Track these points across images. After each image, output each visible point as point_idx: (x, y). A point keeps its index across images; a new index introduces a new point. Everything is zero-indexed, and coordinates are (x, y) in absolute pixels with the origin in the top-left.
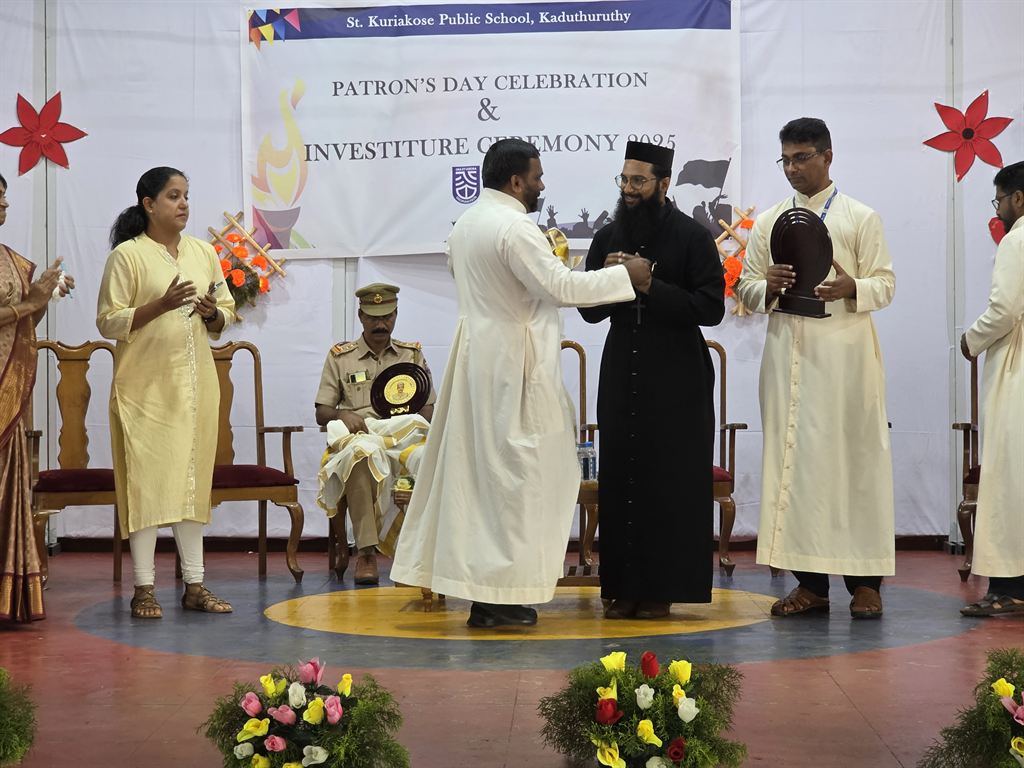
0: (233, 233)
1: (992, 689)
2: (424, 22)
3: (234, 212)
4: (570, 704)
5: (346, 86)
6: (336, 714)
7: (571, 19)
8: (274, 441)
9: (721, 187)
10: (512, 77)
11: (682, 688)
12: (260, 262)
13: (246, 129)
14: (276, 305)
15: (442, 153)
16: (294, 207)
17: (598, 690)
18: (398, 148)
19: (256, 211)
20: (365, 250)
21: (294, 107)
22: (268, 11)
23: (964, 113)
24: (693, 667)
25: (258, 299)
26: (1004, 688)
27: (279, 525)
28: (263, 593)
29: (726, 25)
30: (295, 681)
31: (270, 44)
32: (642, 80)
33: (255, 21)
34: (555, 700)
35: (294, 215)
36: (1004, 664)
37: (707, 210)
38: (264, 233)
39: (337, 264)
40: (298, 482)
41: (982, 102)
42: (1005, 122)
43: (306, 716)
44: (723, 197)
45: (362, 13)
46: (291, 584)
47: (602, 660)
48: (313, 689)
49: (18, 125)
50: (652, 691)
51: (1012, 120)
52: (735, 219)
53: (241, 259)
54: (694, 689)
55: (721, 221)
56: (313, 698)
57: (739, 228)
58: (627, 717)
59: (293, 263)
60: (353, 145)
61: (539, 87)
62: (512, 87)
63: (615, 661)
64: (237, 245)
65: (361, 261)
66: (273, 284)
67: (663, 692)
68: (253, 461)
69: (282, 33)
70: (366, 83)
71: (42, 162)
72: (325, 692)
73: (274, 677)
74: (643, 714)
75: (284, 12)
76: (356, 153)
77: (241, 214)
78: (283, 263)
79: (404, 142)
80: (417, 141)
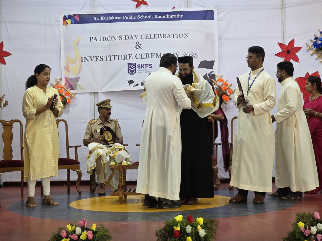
1: (298, 225)
2: (118, 18)
3: (59, 79)
4: (165, 232)
5: (94, 38)
6: (91, 237)
7: (165, 17)
8: (72, 150)
9: (212, 69)
10: (146, 35)
11: (200, 226)
12: (67, 94)
13: (62, 52)
14: (72, 107)
15: (124, 59)
16: (78, 77)
17: (174, 227)
18: (111, 58)
19: (66, 78)
20: (101, 90)
21: (77, 45)
22: (69, 15)
23: (287, 45)
24: (204, 220)
25: (67, 105)
26: (301, 224)
27: (74, 177)
28: (69, 198)
29: (213, 18)
30: (78, 226)
31: (70, 25)
32: (187, 36)
33: (65, 18)
34: (160, 231)
35: (77, 79)
36: (301, 217)
37: (208, 76)
38: (68, 85)
39: (92, 94)
40: (80, 163)
41: (292, 42)
42: (300, 48)
43: (81, 237)
44: (212, 72)
45: (99, 15)
46: (78, 196)
47: (175, 218)
48: (83, 229)
50: (191, 227)
51: (302, 47)
52: (217, 79)
53: (61, 93)
54: (204, 227)
55: (212, 79)
56: (84, 232)
57: (218, 81)
58: (183, 236)
59: (78, 94)
60: (96, 57)
61: (155, 38)
62: (146, 38)
63: (179, 218)
64: (60, 89)
65: (99, 93)
66: (71, 101)
67: (195, 228)
68: (65, 157)
69: (73, 22)
70: (100, 37)
72: (87, 229)
73: (71, 225)
74: (188, 235)
75: (74, 15)
76: (97, 59)
77: (61, 79)
78: (75, 94)
79: (112, 56)
80: (116, 56)
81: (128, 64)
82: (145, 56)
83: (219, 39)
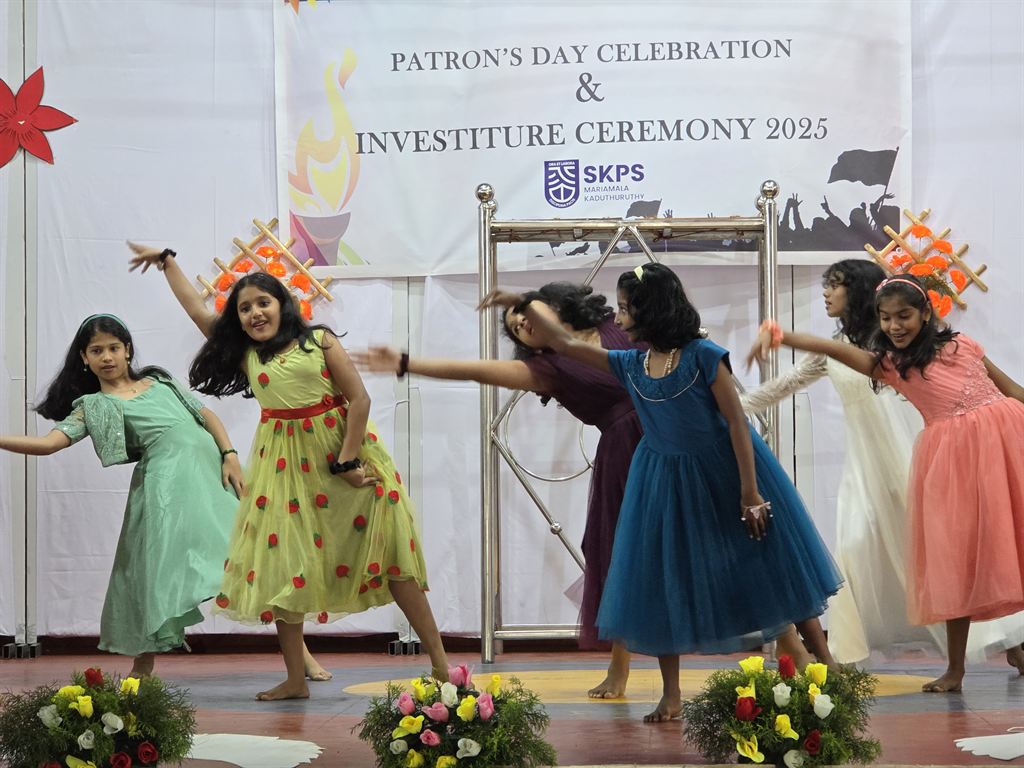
0: (264, 245)
3: (266, 220)
5: (409, 58)
6: (488, 709)
9: (886, 185)
10: (619, 46)
11: (818, 687)
12: (302, 282)
13: (281, 115)
15: (531, 144)
16: (341, 213)
17: (737, 689)
18: (475, 137)
19: (295, 220)
20: (433, 268)
21: (342, 84)
24: (828, 670)
31: (312, 5)
32: (784, 49)
35: (340, 223)
37: (868, 213)
38: (302, 243)
39: (398, 284)
43: (459, 713)
44: (889, 197)
47: (741, 663)
50: (789, 689)
52: (904, 225)
54: (831, 688)
55: (887, 228)
56: (465, 697)
57: (910, 234)
58: (766, 712)
59: (342, 283)
60: (417, 133)
61: (654, 58)
62: (620, 59)
63: (753, 664)
65: (429, 280)
66: (316, 310)
67: (800, 691)
70: (434, 54)
71: (19, 156)
73: (423, 682)
74: (780, 711)
76: (421, 143)
77: (275, 223)
78: (330, 283)
79: (482, 129)
80: (499, 129)
81: (547, 163)
82: (615, 131)
83: (917, 61)
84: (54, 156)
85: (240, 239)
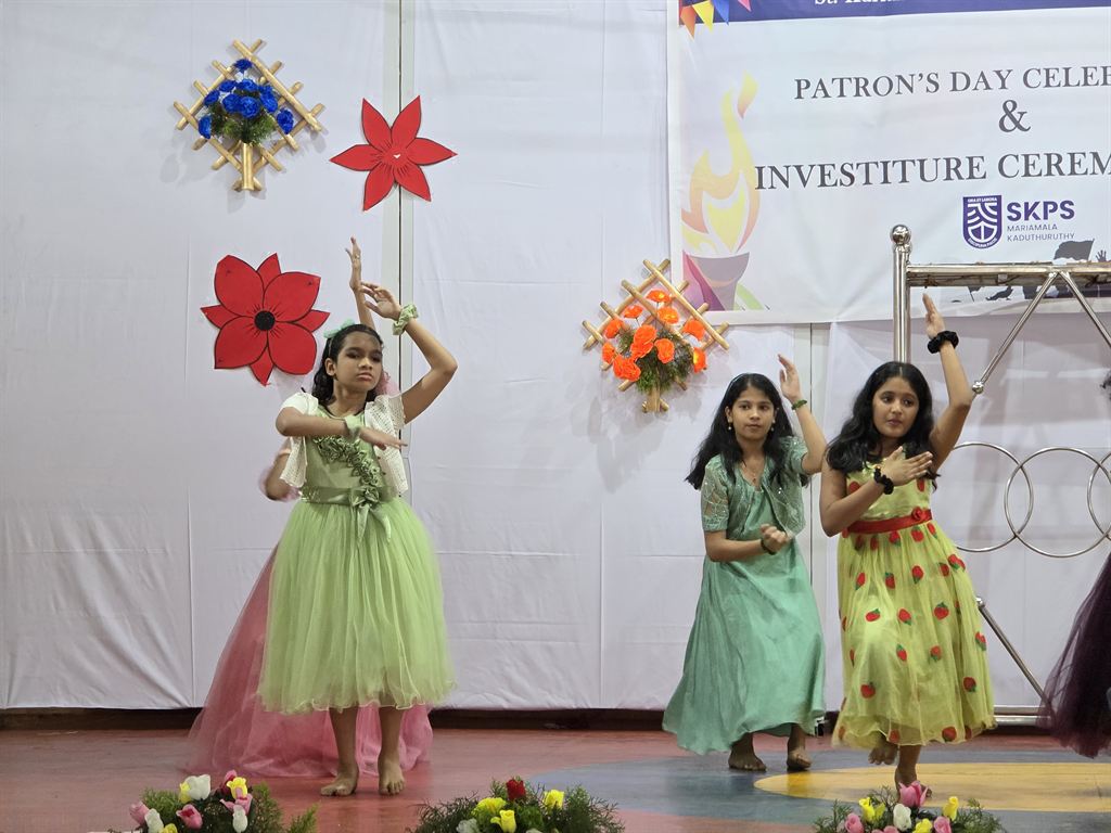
3: (657, 262)
5: (814, 85)
10: (1047, 70)
12: (695, 328)
13: (674, 146)
14: (712, 387)
15: (949, 178)
16: (740, 253)
18: (888, 170)
19: (688, 260)
20: (839, 314)
21: (742, 116)
25: (691, 376)
31: (708, 28)
35: (740, 263)
38: (698, 289)
39: (800, 331)
49: (362, 141)
53: (668, 324)
56: (919, 821)
59: (738, 329)
60: (822, 167)
61: (1086, 84)
62: (1048, 85)
65: (834, 327)
66: (712, 358)
69: (724, 13)
70: (842, 80)
71: (394, 192)
72: (929, 816)
73: (872, 801)
76: (826, 177)
77: (669, 262)
78: (725, 329)
79: (894, 162)
80: (913, 161)
81: (965, 199)
82: (1042, 164)
84: (431, 191)
85: (629, 281)
